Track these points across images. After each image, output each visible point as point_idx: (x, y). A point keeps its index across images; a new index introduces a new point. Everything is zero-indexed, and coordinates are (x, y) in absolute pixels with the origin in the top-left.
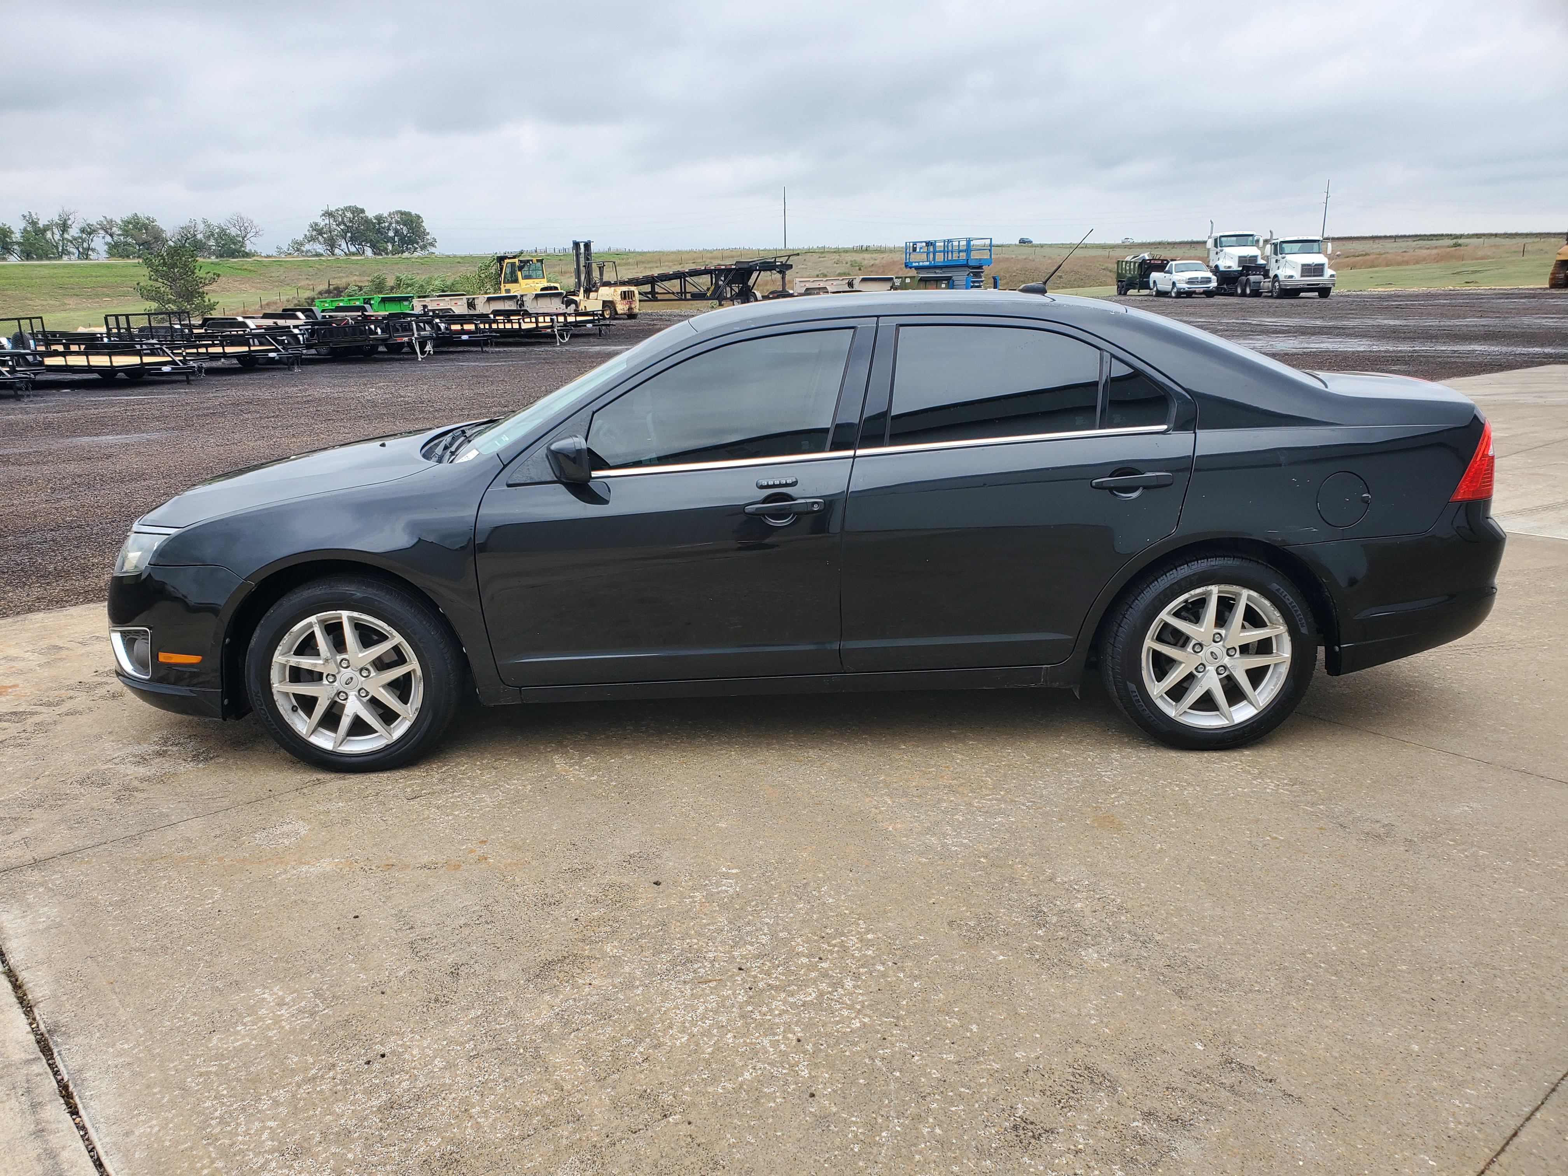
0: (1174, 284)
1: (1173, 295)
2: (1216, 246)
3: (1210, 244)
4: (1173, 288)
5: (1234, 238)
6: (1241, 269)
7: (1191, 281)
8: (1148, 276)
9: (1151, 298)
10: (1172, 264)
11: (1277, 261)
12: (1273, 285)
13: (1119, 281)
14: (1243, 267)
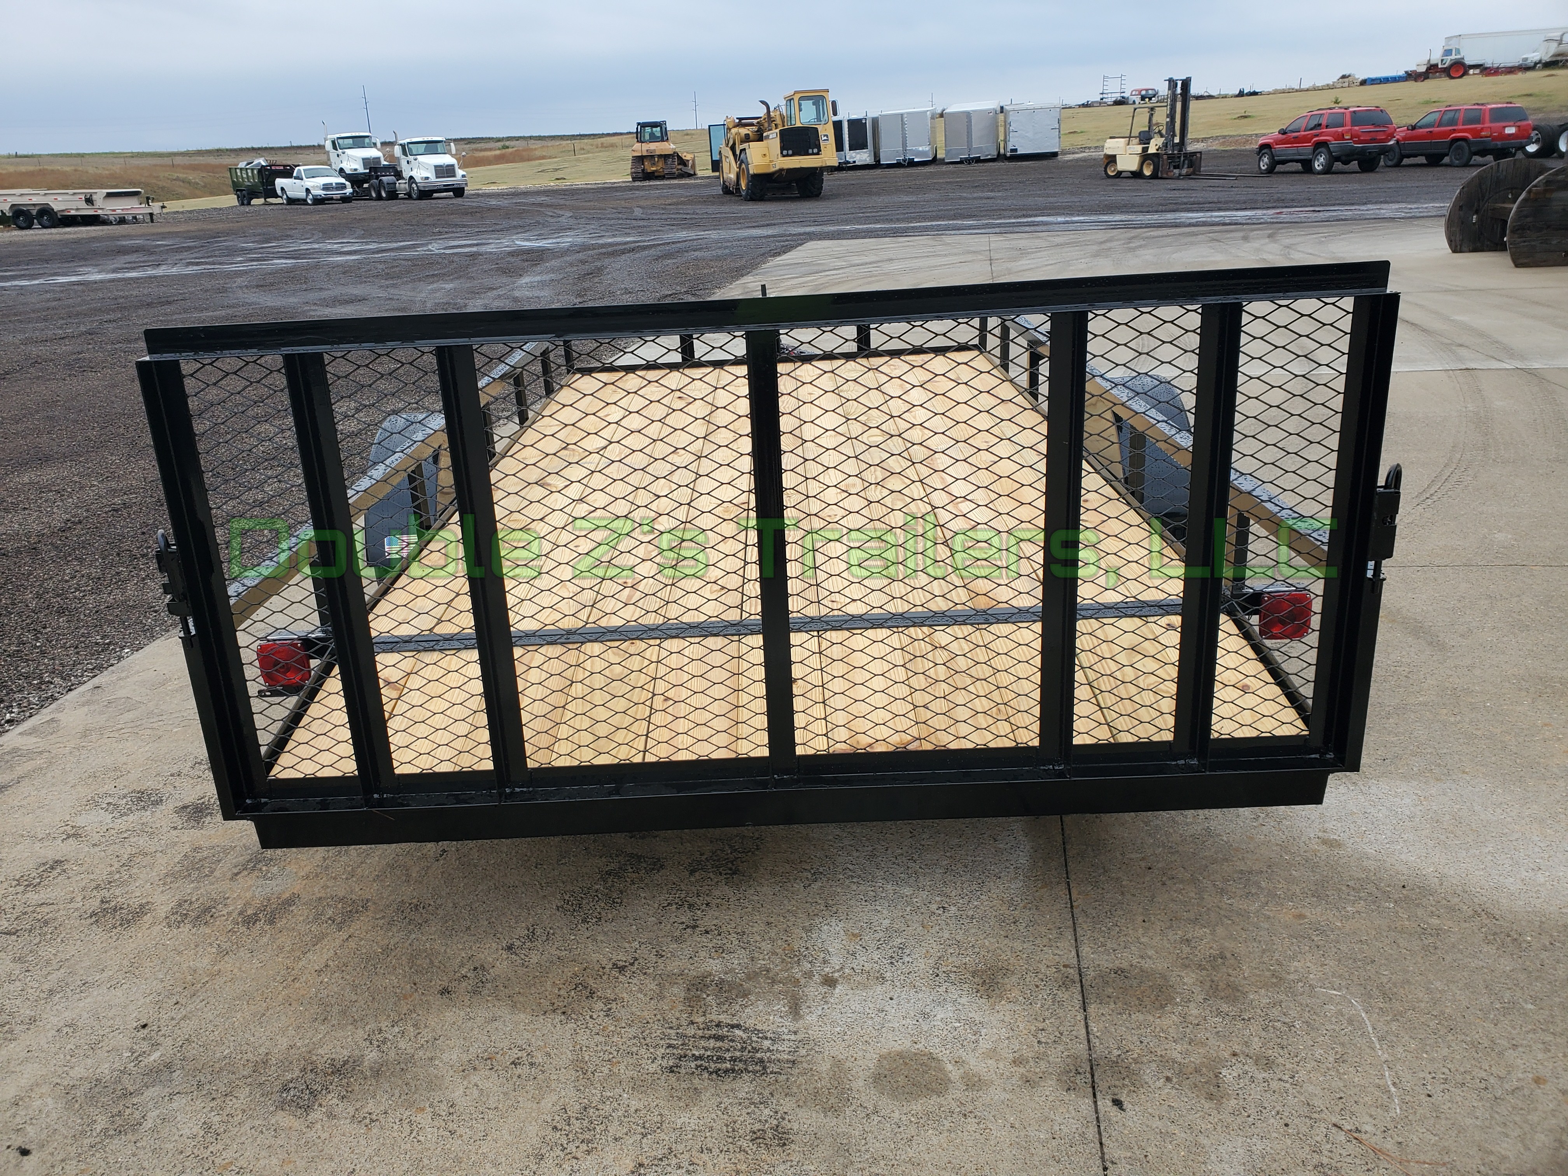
0: (308, 191)
1: (309, 202)
2: (335, 148)
3: (328, 146)
4: (307, 195)
5: (350, 141)
6: (368, 171)
7: (326, 187)
8: (274, 185)
9: (284, 207)
10: (299, 170)
11: (408, 162)
12: (410, 186)
13: (238, 190)
14: (370, 169)
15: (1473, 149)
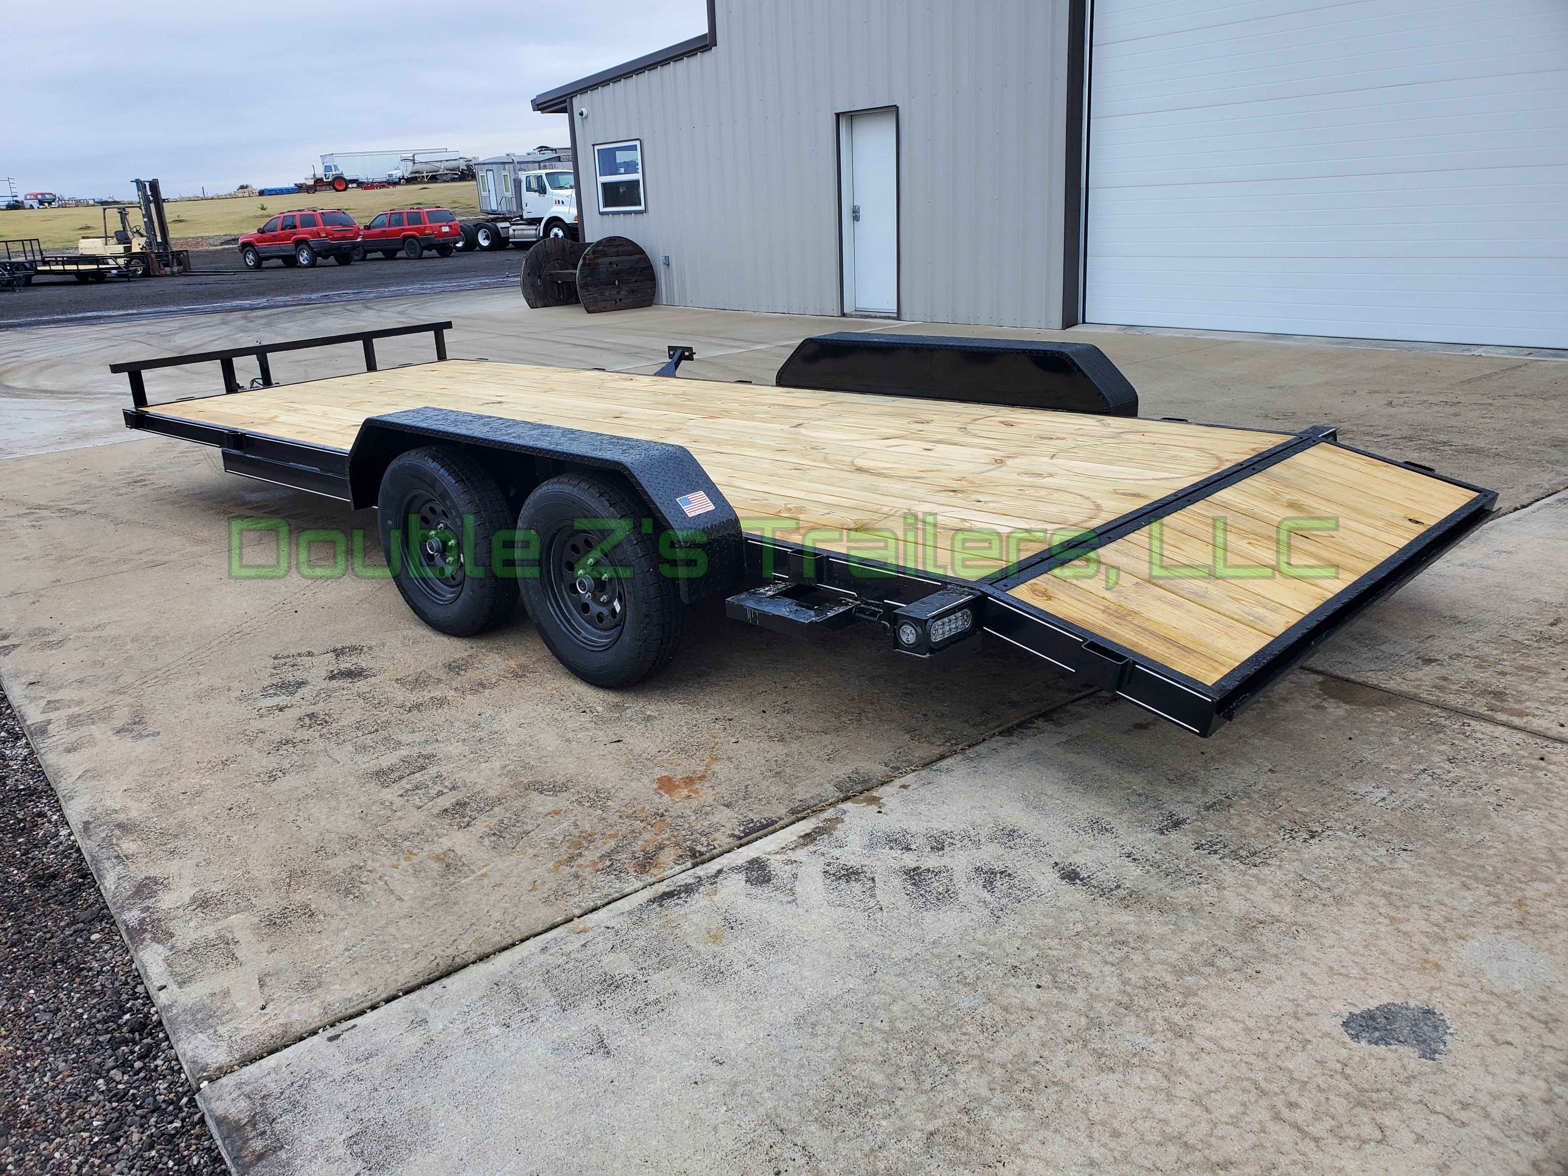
15: (423, 244)
